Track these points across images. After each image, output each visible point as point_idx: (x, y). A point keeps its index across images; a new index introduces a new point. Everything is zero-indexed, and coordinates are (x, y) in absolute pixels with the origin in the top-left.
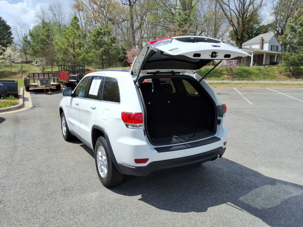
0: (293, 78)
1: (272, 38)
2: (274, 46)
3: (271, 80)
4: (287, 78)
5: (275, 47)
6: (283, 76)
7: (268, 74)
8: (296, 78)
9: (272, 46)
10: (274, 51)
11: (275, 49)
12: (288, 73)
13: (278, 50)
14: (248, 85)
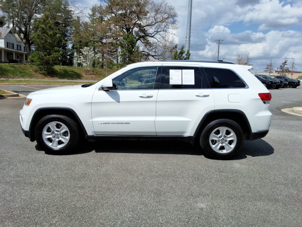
0: (49, 77)
1: (7, 34)
2: (10, 43)
3: (30, 78)
4: (44, 76)
5: (11, 45)
6: (40, 75)
7: (24, 72)
8: (52, 77)
9: (7, 42)
10: (10, 48)
11: (11, 47)
12: (44, 72)
13: (13, 48)
14: (30, 83)
